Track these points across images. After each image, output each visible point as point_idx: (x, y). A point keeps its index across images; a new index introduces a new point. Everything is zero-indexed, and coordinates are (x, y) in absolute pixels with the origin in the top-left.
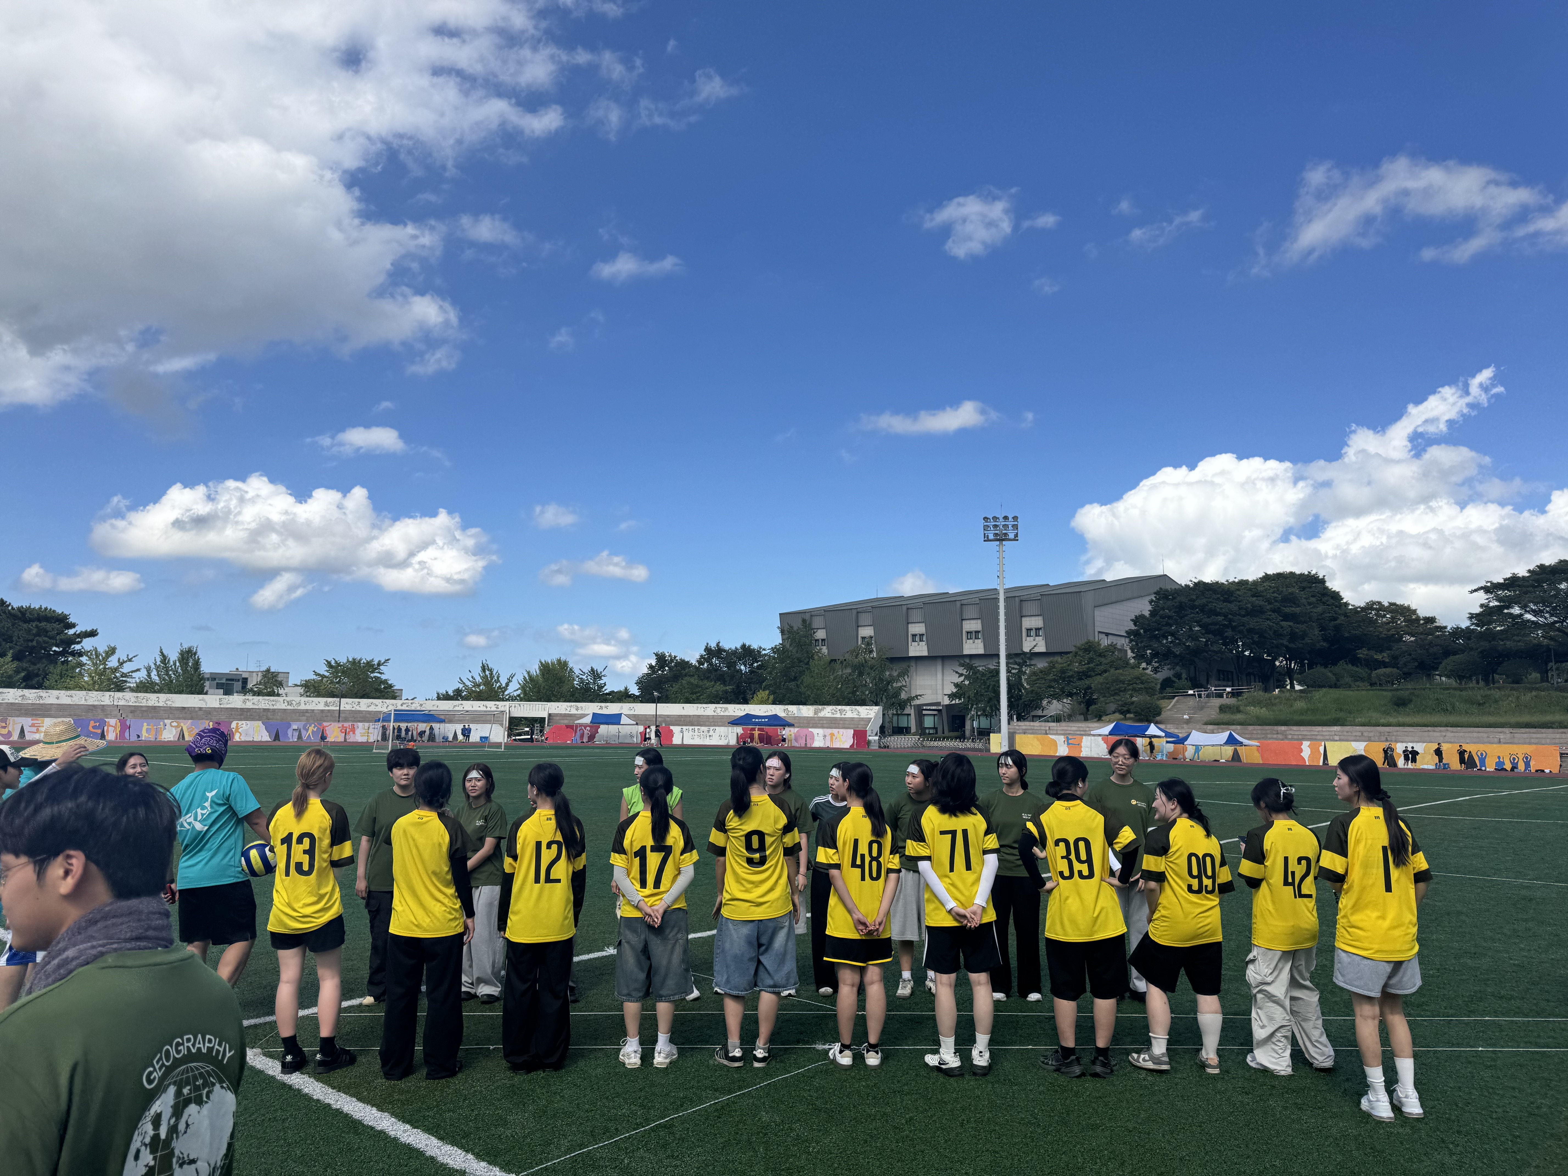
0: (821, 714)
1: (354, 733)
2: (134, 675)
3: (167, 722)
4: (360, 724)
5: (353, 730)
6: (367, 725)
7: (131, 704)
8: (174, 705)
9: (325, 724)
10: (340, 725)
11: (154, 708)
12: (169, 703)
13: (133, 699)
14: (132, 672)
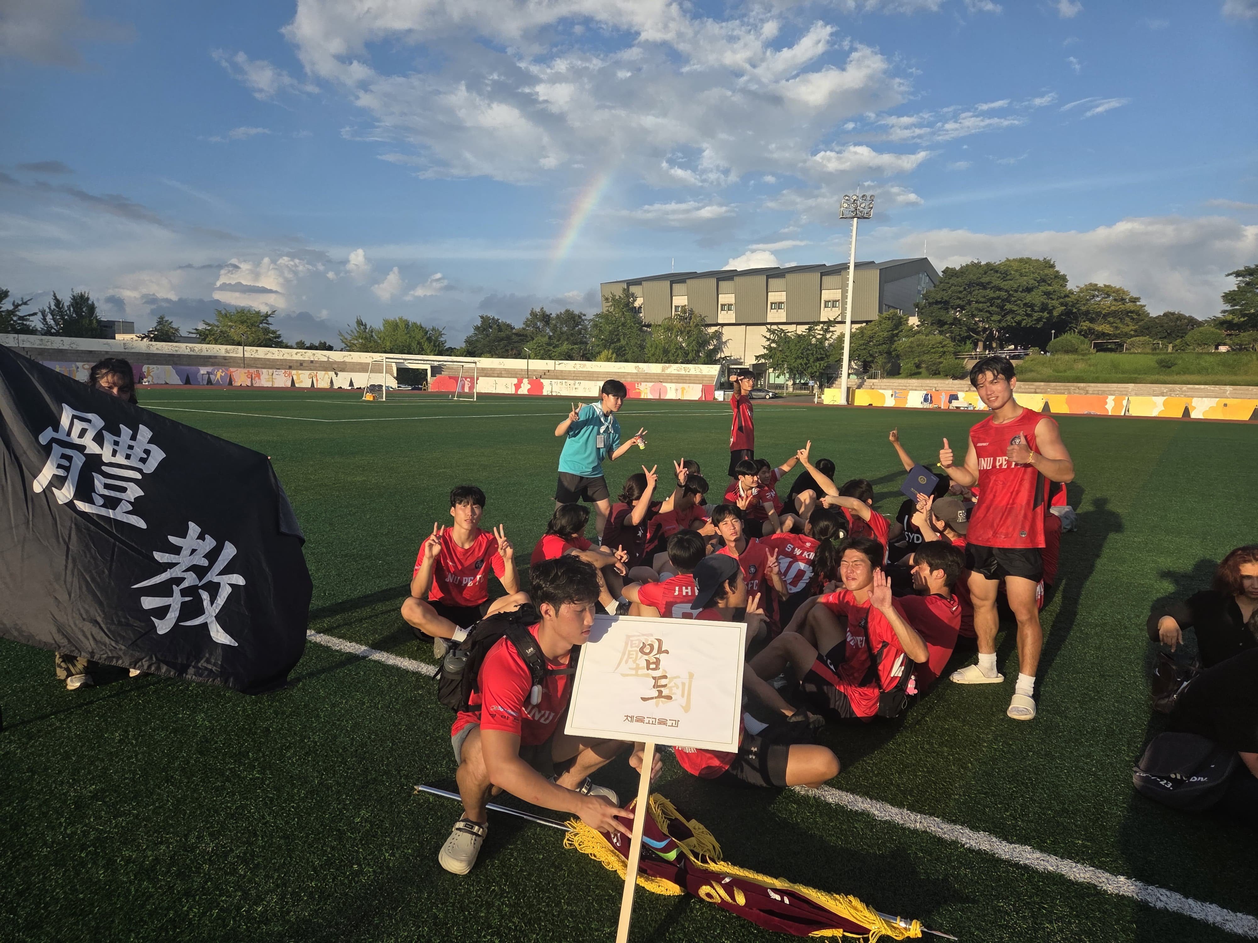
0: (668, 371)
1: (259, 378)
2: (31, 318)
3: (79, 364)
4: (264, 371)
5: (259, 375)
6: (271, 371)
7: (36, 346)
8: (78, 349)
9: (232, 369)
10: (246, 370)
11: (61, 351)
12: (74, 346)
13: (38, 342)
14: (29, 315)
